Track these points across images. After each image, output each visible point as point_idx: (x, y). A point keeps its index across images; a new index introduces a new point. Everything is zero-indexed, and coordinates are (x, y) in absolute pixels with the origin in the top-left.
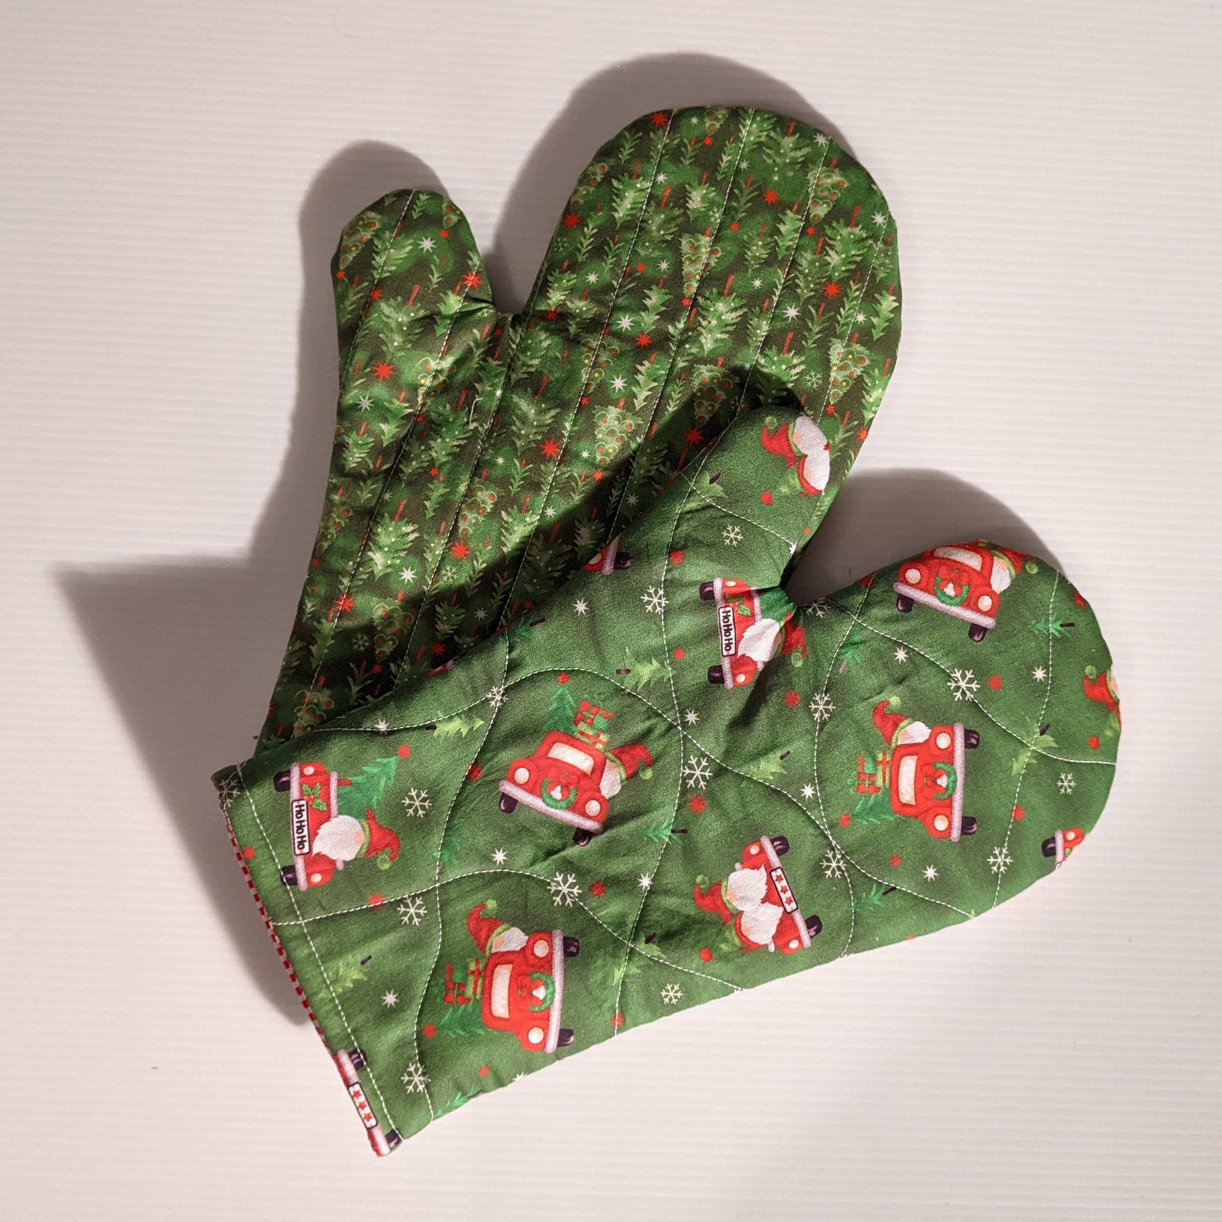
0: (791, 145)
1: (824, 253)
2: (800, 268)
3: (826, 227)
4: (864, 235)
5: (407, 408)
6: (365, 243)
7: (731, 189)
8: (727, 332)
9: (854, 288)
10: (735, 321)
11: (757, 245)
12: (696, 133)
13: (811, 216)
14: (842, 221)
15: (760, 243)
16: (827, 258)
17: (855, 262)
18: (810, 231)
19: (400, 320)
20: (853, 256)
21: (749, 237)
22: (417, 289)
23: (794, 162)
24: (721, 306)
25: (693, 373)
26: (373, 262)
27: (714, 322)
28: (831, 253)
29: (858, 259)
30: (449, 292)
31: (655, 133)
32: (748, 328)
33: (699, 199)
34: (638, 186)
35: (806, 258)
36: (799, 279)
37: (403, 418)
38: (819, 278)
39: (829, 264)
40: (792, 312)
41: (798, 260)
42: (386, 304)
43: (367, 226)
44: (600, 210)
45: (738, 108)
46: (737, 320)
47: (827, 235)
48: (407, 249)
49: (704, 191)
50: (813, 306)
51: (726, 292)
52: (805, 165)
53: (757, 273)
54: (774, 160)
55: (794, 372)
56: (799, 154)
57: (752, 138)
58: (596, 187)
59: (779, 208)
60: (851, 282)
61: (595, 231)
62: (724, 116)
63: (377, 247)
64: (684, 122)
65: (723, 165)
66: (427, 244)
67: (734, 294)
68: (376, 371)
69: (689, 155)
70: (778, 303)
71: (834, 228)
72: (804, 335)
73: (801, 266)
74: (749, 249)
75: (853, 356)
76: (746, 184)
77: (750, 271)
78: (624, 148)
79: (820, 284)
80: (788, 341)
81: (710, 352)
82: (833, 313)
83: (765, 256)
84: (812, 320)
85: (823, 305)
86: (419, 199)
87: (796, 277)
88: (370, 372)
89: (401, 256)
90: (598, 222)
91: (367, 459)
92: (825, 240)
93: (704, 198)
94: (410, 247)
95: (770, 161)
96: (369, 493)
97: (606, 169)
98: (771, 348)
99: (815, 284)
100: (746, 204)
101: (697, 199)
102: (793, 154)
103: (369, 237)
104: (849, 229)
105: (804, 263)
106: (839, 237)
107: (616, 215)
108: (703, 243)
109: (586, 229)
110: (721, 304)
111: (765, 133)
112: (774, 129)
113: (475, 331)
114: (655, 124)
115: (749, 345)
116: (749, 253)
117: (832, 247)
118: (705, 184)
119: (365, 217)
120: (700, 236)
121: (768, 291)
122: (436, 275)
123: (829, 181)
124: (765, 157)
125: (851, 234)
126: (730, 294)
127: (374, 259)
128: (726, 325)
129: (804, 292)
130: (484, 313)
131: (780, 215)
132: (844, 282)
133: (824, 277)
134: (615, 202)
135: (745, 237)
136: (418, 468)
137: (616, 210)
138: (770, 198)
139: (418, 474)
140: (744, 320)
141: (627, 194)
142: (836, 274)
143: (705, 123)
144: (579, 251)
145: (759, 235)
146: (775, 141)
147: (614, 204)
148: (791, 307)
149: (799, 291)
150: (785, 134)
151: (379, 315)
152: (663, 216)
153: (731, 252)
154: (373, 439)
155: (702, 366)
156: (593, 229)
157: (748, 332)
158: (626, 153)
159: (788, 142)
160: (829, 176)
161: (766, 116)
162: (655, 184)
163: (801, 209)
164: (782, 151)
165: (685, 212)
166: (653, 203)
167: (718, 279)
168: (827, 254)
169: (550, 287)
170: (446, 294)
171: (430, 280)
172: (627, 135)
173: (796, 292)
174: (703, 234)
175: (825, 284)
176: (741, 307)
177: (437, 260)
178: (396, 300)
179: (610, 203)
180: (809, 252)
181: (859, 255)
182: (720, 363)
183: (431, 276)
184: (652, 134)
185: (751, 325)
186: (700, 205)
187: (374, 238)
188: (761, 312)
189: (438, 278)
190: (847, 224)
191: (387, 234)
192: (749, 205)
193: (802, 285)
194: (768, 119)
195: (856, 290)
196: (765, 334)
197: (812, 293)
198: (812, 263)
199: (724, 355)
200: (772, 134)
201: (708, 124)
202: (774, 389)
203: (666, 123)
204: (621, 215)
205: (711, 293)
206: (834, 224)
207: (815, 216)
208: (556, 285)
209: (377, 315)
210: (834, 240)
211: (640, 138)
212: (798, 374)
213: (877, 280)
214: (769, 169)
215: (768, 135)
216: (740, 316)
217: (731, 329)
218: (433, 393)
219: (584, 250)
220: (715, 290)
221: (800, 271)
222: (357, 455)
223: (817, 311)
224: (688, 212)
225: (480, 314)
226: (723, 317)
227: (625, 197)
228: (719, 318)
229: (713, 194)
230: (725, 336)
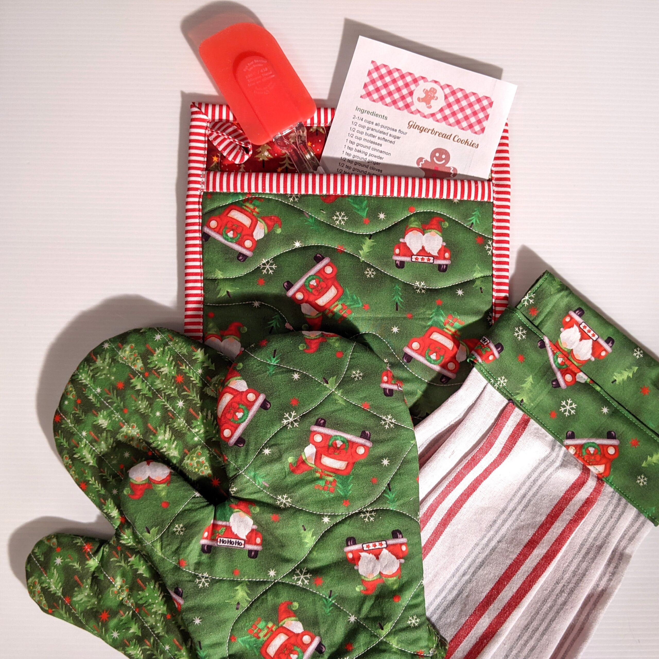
0: (101, 362)
1: (160, 373)
2: (161, 389)
3: (149, 366)
4: (162, 349)
5: (129, 613)
6: (42, 591)
7: (108, 403)
8: (174, 441)
9: (184, 368)
10: (170, 434)
11: (140, 405)
12: (72, 405)
13: (140, 370)
14: (149, 357)
15: (140, 402)
16: (163, 373)
17: (172, 361)
18: (146, 374)
19: (86, 594)
20: (169, 360)
21: (134, 406)
22: (76, 578)
23: (110, 365)
24: (160, 438)
25: (185, 468)
26: (52, 592)
27: (166, 445)
28: (162, 370)
29: (171, 358)
30: (87, 562)
31: (62, 424)
32: (177, 430)
33: (104, 420)
34: (82, 446)
35: (159, 384)
36: (166, 392)
37: (132, 619)
38: (171, 383)
39: (166, 374)
40: (180, 404)
41: (157, 388)
42: (75, 597)
43: (34, 586)
44: (85, 470)
45: (71, 378)
46: (171, 433)
47: (153, 368)
48: (55, 572)
49: (101, 416)
50: (183, 392)
51: (154, 431)
52: (114, 360)
53: (153, 411)
54: (104, 374)
55: (209, 417)
56: (107, 360)
57: (88, 379)
58: (73, 466)
59: (128, 384)
60: (181, 368)
61: (93, 478)
62: (71, 387)
63: (46, 587)
64: (64, 408)
65: (93, 400)
66: (59, 561)
67: (158, 428)
68: (103, 620)
69: (81, 414)
70: (173, 408)
71: (151, 363)
72: (195, 403)
73: (161, 388)
74: (140, 409)
75: (217, 384)
76: (108, 394)
77: (150, 414)
78: (62, 443)
79: (174, 383)
80: (194, 413)
81: (179, 453)
82: (191, 384)
83: (147, 403)
84: (189, 396)
85: (185, 387)
86: (36, 553)
87: (165, 393)
88: (102, 623)
89: (57, 578)
90: (90, 475)
91: (143, 648)
92: (154, 370)
93: (104, 418)
94: (55, 570)
95: (103, 376)
96: (161, 655)
97: (68, 456)
98: (192, 423)
99: (173, 386)
100: (117, 399)
101: (103, 422)
102: (106, 363)
103: (40, 588)
104: (155, 355)
105: (160, 386)
106: (156, 362)
107: (91, 464)
108: (125, 430)
109: (90, 482)
110: (159, 437)
111: (89, 371)
112: (90, 366)
113: (112, 560)
114: (58, 422)
115: (186, 433)
116: (142, 410)
117: (159, 368)
118: (98, 414)
119: (29, 584)
120: (122, 430)
121: (165, 410)
122: (76, 564)
123: (127, 352)
124: (100, 378)
125: (157, 356)
126: (157, 430)
127: (51, 591)
128: (171, 439)
129: (174, 393)
130: (106, 551)
131: (131, 386)
132: (179, 371)
133: (172, 380)
134: (84, 461)
135: (133, 408)
136: (162, 624)
137: (89, 463)
138: (121, 386)
139: (165, 625)
140: (172, 429)
141: (84, 454)
142: (173, 373)
143: (70, 398)
144: (99, 491)
145: (135, 401)
146: (95, 368)
147: (85, 463)
148: (178, 403)
149: (172, 395)
150: (95, 362)
151: (78, 604)
152: (103, 442)
153: (137, 419)
154: (135, 640)
155: (184, 461)
156: (92, 479)
157: (179, 430)
158: (65, 443)
159: (99, 362)
160: (125, 351)
161: (82, 366)
162: (86, 438)
163: (134, 374)
164: (102, 368)
165: (106, 431)
166: (94, 444)
167: (147, 432)
168: (162, 372)
169: (109, 513)
170: (87, 564)
171: (76, 569)
172: (57, 437)
173: (172, 397)
174: (122, 428)
175: (175, 381)
176: (165, 428)
177: (69, 560)
178: (76, 592)
179: (84, 464)
180: (156, 380)
181: (170, 357)
182: (187, 452)
183: (74, 567)
184: (63, 426)
185: (176, 427)
186: (107, 422)
187: (42, 585)
188: (173, 419)
189: (77, 564)
190: (152, 355)
191: (43, 578)
192: (119, 398)
193: (170, 392)
194: (84, 366)
195: (186, 367)
196: (184, 422)
197: (177, 389)
198: (162, 382)
199: (184, 448)
200: (92, 368)
201: (71, 398)
202: (213, 431)
203: (61, 416)
204: (92, 462)
205: (152, 439)
206: (149, 361)
207: (141, 368)
208: (110, 510)
209: (77, 605)
210: (156, 365)
211: (61, 432)
212: (211, 416)
213: (187, 354)
214: (107, 379)
215: (91, 371)
216: (169, 431)
217: (173, 438)
218: (129, 597)
219: (100, 489)
220: (151, 436)
221: (163, 390)
222: (138, 652)
223: (187, 391)
224: (107, 429)
225: (105, 553)
226: (166, 439)
227: (85, 455)
228: (166, 442)
229: (105, 412)
230: (176, 442)
